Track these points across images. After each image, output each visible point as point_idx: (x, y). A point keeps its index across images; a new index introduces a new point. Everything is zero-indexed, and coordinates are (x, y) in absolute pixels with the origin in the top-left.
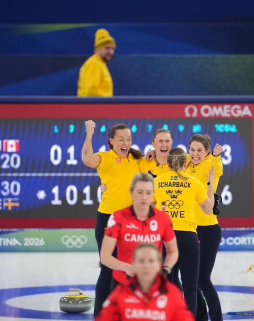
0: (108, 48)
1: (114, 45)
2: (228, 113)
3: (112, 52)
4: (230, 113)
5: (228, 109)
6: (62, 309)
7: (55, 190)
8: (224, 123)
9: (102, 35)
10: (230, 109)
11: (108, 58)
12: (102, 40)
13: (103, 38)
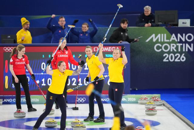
0: (27, 25)
1: (29, 23)
2: (110, 50)
3: (29, 26)
4: (111, 50)
5: (110, 48)
6: (46, 126)
7: (43, 80)
8: (109, 54)
9: (24, 20)
10: (111, 48)
11: (28, 28)
12: (24, 22)
13: (24, 21)
